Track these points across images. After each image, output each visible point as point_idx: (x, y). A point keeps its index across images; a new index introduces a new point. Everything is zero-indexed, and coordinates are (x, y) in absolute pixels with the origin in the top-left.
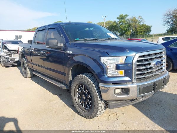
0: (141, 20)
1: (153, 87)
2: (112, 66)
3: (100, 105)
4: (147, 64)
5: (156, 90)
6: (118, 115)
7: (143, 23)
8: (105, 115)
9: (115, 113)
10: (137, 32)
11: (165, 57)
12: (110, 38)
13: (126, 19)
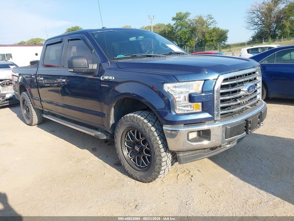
0: (211, 20)
1: (245, 127)
2: (182, 96)
3: (164, 160)
4: (235, 92)
5: (249, 130)
6: (191, 173)
7: (214, 27)
8: (171, 175)
9: (186, 171)
10: (206, 41)
11: (259, 79)
12: (171, 53)
13: (186, 20)
